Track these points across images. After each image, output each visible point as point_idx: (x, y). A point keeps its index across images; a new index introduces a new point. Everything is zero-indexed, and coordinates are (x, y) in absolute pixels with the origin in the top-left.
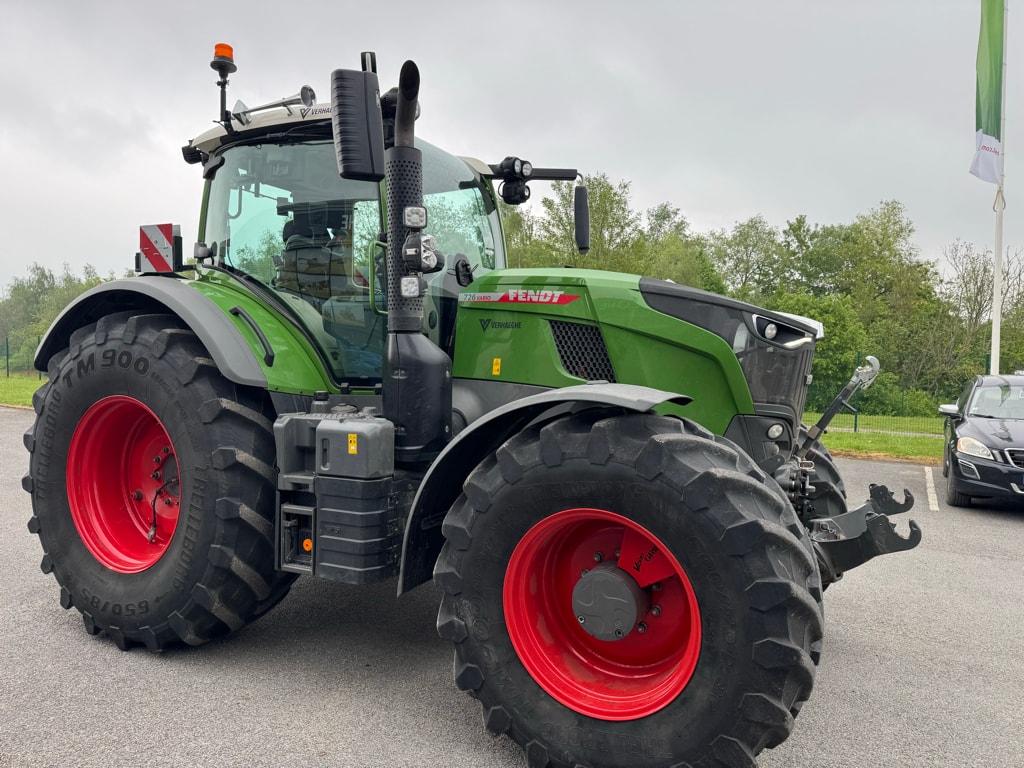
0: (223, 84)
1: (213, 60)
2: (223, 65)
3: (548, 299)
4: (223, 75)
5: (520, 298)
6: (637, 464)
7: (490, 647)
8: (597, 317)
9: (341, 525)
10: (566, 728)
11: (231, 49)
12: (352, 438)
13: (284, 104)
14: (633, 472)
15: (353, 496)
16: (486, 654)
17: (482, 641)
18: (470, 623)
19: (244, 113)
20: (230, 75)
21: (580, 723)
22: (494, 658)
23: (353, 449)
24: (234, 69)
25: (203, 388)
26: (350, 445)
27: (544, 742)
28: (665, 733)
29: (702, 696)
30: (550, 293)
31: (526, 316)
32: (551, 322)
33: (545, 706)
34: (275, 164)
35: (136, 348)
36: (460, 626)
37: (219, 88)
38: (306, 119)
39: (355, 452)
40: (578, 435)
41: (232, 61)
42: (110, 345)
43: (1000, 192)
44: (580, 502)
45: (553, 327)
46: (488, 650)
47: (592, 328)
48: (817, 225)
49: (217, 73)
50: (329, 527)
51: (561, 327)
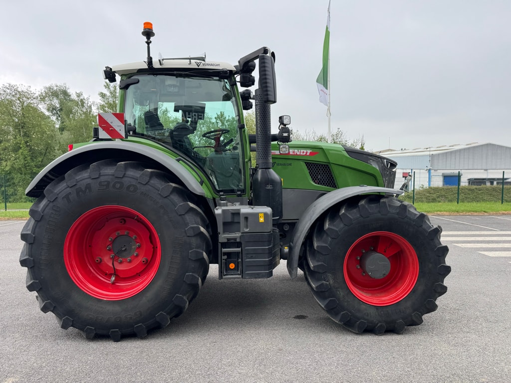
0: (148, 43)
1: (143, 31)
2: (148, 33)
3: (304, 154)
4: (148, 38)
5: (291, 153)
6: (398, 214)
7: (340, 290)
8: (329, 160)
9: (256, 254)
10: (372, 311)
11: (151, 24)
12: (261, 215)
13: (190, 59)
14: (397, 216)
15: (263, 240)
16: (338, 293)
17: (337, 288)
18: (331, 282)
19: (163, 60)
20: (151, 38)
21: (377, 309)
22: (342, 294)
23: (262, 220)
24: (153, 34)
25: (175, 198)
26: (260, 218)
27: (365, 320)
28: (409, 304)
29: (421, 288)
30: (305, 151)
31: (296, 161)
32: (305, 163)
33: (363, 306)
34: (170, 86)
35: (125, 179)
36: (326, 284)
37: (146, 45)
38: (200, 67)
39: (263, 221)
40: (373, 205)
41: (152, 30)
42: (102, 179)
43: (329, 109)
44: (375, 230)
45: (307, 165)
46: (339, 291)
47: (325, 166)
48: (229, 116)
49: (145, 37)
50: (250, 256)
51: (310, 165)
